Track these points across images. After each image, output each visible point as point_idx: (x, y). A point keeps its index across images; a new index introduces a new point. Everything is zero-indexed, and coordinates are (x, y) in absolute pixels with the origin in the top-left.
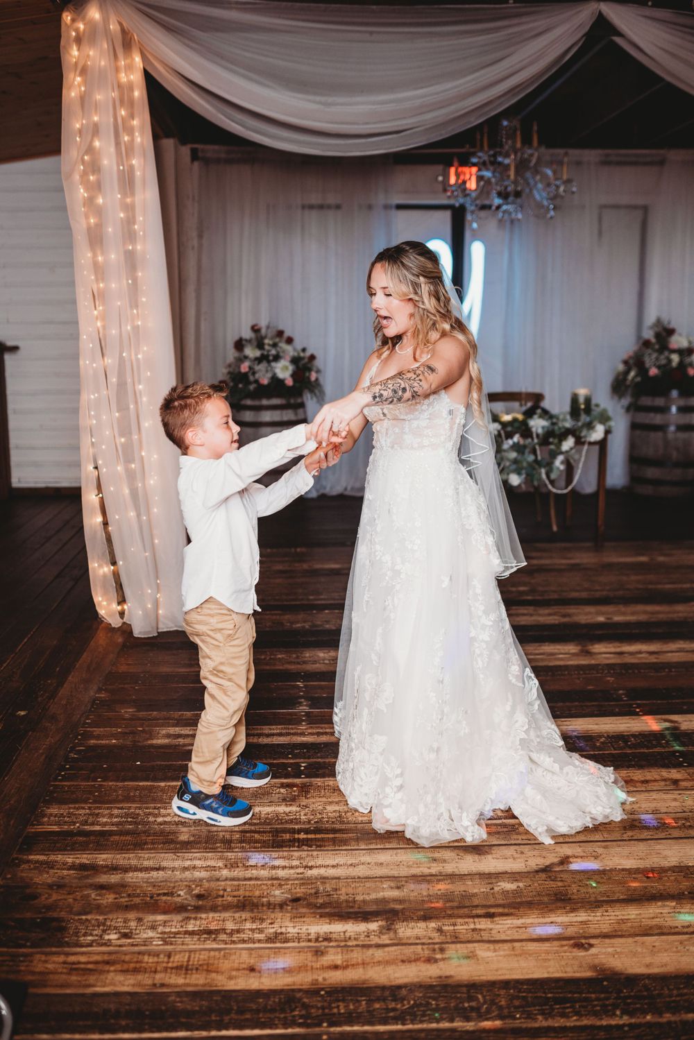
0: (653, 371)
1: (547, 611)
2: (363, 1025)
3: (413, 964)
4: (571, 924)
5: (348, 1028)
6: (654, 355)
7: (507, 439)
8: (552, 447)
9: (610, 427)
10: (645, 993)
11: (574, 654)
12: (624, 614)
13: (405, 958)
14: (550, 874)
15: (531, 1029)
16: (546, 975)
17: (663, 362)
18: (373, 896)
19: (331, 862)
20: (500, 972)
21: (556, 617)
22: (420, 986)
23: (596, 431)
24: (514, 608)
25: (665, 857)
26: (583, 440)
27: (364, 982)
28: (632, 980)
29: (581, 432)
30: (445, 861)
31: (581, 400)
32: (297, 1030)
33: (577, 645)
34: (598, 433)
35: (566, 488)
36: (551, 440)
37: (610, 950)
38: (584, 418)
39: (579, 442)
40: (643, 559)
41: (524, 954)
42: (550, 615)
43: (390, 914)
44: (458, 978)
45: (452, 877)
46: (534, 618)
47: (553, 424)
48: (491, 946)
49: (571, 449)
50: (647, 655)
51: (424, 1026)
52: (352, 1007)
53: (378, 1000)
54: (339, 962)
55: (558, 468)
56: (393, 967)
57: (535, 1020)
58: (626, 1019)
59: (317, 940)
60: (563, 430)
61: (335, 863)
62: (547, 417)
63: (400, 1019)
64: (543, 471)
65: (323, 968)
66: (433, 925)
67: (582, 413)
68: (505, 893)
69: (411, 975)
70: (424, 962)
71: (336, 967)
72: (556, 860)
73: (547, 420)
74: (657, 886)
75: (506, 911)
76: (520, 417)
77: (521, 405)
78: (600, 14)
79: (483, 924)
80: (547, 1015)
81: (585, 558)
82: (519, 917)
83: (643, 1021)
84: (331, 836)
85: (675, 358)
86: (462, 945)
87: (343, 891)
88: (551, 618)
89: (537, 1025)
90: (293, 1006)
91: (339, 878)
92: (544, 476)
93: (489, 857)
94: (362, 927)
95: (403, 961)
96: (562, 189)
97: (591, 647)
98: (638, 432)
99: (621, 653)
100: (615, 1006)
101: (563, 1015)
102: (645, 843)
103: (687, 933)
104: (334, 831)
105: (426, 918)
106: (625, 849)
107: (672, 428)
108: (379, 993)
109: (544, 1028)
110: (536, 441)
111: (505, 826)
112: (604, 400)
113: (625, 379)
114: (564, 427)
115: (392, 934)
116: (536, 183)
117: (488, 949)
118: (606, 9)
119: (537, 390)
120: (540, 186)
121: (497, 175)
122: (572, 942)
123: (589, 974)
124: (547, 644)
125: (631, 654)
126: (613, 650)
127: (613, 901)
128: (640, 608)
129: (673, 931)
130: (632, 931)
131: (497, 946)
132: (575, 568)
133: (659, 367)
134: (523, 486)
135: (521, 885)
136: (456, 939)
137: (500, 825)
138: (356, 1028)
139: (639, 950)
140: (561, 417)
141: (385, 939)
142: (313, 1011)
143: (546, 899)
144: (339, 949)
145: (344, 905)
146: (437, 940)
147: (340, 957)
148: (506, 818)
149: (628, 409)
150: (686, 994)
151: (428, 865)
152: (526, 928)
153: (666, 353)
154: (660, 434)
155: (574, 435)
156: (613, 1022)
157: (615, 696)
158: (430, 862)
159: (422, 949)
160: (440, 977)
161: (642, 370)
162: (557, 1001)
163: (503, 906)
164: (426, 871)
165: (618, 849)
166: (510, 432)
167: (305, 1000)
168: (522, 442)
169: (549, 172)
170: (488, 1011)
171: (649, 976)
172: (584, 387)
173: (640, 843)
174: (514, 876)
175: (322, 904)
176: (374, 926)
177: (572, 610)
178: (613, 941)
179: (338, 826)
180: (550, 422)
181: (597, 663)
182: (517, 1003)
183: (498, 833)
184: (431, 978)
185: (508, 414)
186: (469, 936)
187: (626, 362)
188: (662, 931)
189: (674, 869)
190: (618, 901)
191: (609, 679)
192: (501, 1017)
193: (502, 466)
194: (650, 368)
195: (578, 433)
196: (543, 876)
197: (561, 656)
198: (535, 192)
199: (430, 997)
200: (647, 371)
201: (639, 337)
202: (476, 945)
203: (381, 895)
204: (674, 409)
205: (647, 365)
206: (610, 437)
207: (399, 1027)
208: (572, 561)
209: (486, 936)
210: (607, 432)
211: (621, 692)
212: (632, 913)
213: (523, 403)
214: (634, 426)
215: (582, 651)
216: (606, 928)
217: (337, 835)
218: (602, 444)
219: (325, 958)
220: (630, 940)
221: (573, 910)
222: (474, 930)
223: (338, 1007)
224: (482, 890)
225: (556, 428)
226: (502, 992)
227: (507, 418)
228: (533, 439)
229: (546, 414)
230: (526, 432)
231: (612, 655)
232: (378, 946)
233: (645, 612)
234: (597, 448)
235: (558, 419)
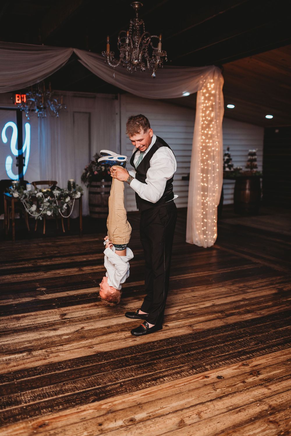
0: (96, 173)
1: (65, 259)
2: (27, 378)
3: (40, 361)
4: (87, 343)
5: (23, 379)
6: (96, 167)
7: (45, 198)
8: (62, 201)
9: (82, 193)
10: (110, 355)
11: (77, 271)
12: (92, 257)
13: (37, 360)
14: (78, 332)
15: (79, 369)
16: (81, 356)
17: (99, 169)
18: (22, 346)
19: (5, 340)
20: (67, 358)
21: (69, 260)
22: (43, 365)
23: (77, 195)
24: (53, 258)
25: (113, 323)
26: (73, 198)
27: (25, 368)
28: (106, 353)
29: (72, 195)
30: (44, 334)
31: (72, 183)
32: (6, 383)
33: (78, 268)
34: (78, 195)
35: (67, 216)
36: (62, 198)
37: (99, 347)
38: (73, 190)
39: (72, 199)
40: (97, 239)
41: (73, 352)
42: (66, 260)
43: (29, 350)
44: (55, 361)
45: (47, 338)
46: (61, 261)
47: (62, 192)
48: (64, 352)
49: (69, 201)
50: (101, 269)
51: (47, 374)
52: (22, 374)
53: (31, 371)
54: (15, 365)
55: (65, 208)
56: (34, 363)
57: (80, 366)
58: (106, 361)
59: (6, 361)
60: (66, 194)
61: (7, 340)
62: (59, 190)
63: (39, 374)
64: (59, 210)
65: (10, 367)
66: (44, 350)
67: (72, 188)
68: (65, 339)
69: (40, 363)
70: (43, 360)
71: (15, 366)
72: (80, 328)
73: (60, 191)
74: (111, 330)
75: (67, 343)
76: (49, 190)
77: (49, 186)
78: (74, 53)
79: (60, 348)
80: (82, 365)
81: (76, 241)
82: (70, 344)
83: (110, 361)
84: (3, 333)
85: (103, 168)
86: (54, 354)
87: (12, 347)
88: (67, 261)
89: (81, 367)
90: (3, 378)
91: (9, 344)
92: (60, 212)
93: (59, 331)
94: (21, 355)
95: (36, 361)
96: (61, 107)
97: (82, 268)
98: (92, 195)
99: (93, 269)
100: (102, 359)
101: (88, 364)
102: (106, 320)
103: (121, 340)
104: (4, 332)
105: (41, 349)
106: (101, 322)
107: (103, 193)
108: (30, 370)
109: (83, 368)
110: (56, 199)
111: (62, 322)
112: (79, 183)
113: (86, 176)
114: (66, 193)
115: (31, 355)
116: (51, 105)
117: (63, 353)
118: (76, 51)
119: (54, 180)
120: (53, 105)
121: (37, 100)
122: (88, 347)
123: (94, 354)
124: (67, 269)
125: (96, 269)
126: (90, 269)
127: (98, 336)
128: (97, 255)
129: (117, 340)
130: (105, 342)
131: (65, 352)
132: (73, 244)
133: (98, 171)
134: (52, 215)
135: (70, 336)
136: (52, 352)
137: (60, 322)
138: (25, 379)
139: (108, 346)
140: (65, 189)
141: (29, 356)
142: (10, 378)
143: (78, 338)
144: (14, 362)
145: (13, 350)
146: (46, 354)
147: (15, 363)
148: (62, 320)
149: (87, 187)
150: (121, 353)
151: (39, 336)
152: (73, 346)
153: (100, 166)
154: (99, 195)
155: (70, 196)
156: (102, 363)
157: (92, 282)
158: (39, 335)
159: (42, 357)
160: (49, 362)
161: (92, 172)
162: (85, 361)
163: (65, 342)
164: (39, 337)
165: (98, 323)
166: (47, 195)
167: (7, 376)
168: (51, 199)
169: (56, 101)
170: (65, 367)
171: (111, 351)
172: (72, 179)
173: (105, 320)
174: (67, 334)
175: (5, 351)
176: (24, 354)
177: (74, 257)
178: (100, 345)
179: (5, 330)
180: (61, 191)
181: (85, 273)
182: (73, 364)
183: (60, 324)
184: (46, 363)
185: (45, 189)
186: (56, 351)
187: (86, 169)
188: (113, 340)
189: (115, 325)
190: (100, 335)
191: (89, 277)
192: (69, 368)
193: (44, 208)
194: (95, 172)
195: (71, 195)
196: (77, 333)
197: (72, 272)
198: (51, 107)
199: (47, 368)
200: (94, 172)
201: (90, 160)
202: (59, 353)
203: (25, 346)
204: (103, 186)
205: (94, 171)
206: (82, 196)
207: (39, 376)
208: (72, 242)
209: (61, 350)
210: (82, 195)
211: (94, 281)
212: (104, 337)
213: (50, 185)
214: (90, 193)
215: (79, 270)
216: (97, 342)
217: (5, 333)
218: (80, 199)
219: (10, 365)
220: (105, 344)
221: (87, 340)
222: (57, 349)
223: (18, 375)
224: (58, 339)
225: (63, 194)
226: (69, 362)
227: (45, 190)
228: (55, 198)
229: (59, 189)
230: (52, 196)
231: (90, 270)
232: (27, 359)
233: (99, 256)
234: (78, 201)
235: (64, 190)
